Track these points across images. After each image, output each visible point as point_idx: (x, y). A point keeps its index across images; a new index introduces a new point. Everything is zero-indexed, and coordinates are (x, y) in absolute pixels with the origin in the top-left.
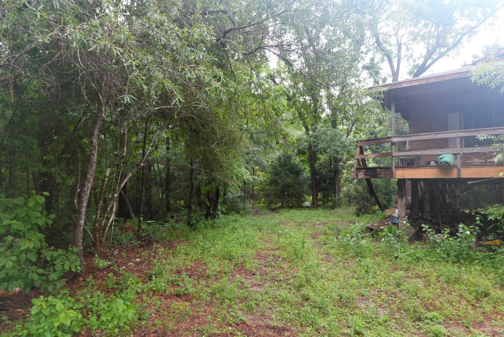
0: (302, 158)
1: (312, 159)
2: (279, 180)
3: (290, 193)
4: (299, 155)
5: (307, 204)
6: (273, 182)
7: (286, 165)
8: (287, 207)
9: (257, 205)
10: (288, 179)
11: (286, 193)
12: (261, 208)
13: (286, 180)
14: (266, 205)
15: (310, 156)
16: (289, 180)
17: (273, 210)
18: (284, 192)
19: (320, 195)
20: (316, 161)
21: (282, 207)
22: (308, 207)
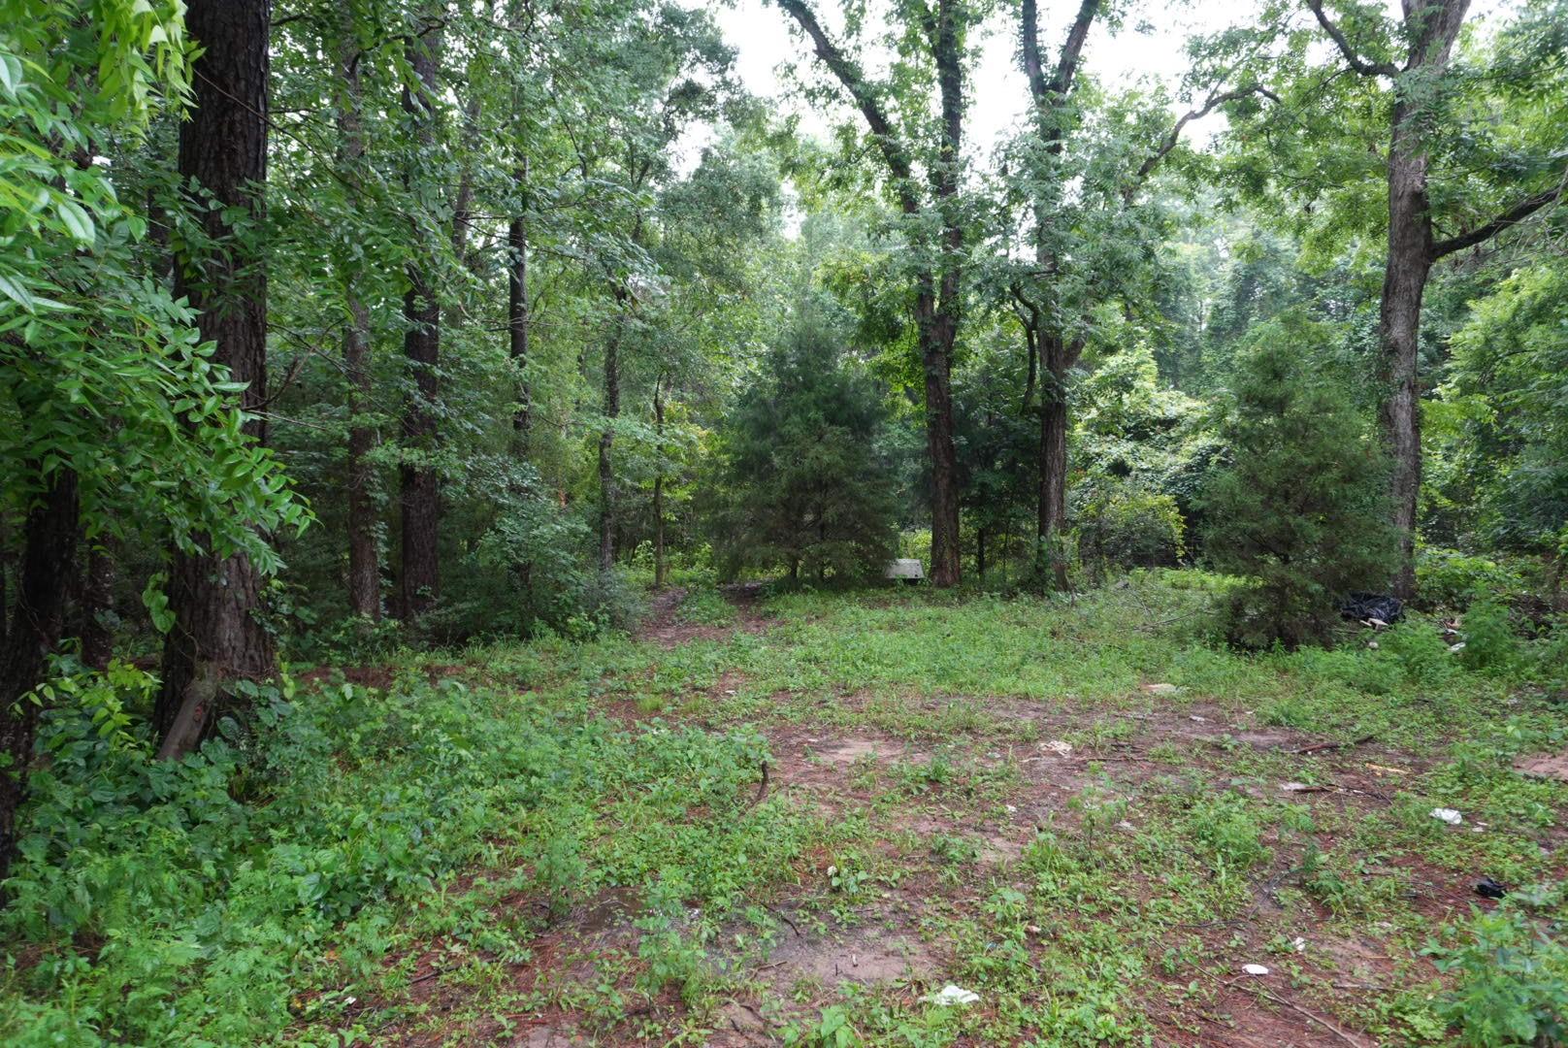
0: (884, 356)
1: (934, 352)
2: (777, 461)
3: (830, 514)
4: (868, 341)
5: (908, 566)
6: (749, 467)
7: (808, 386)
8: (813, 582)
9: (678, 573)
10: (820, 448)
11: (809, 517)
12: (693, 591)
13: (811, 454)
14: (715, 572)
15: (924, 341)
16: (823, 455)
17: (747, 598)
18: (801, 513)
19: (967, 526)
20: (950, 363)
21: (790, 585)
22: (912, 582)
